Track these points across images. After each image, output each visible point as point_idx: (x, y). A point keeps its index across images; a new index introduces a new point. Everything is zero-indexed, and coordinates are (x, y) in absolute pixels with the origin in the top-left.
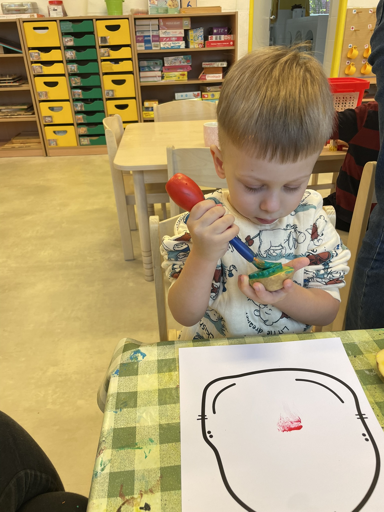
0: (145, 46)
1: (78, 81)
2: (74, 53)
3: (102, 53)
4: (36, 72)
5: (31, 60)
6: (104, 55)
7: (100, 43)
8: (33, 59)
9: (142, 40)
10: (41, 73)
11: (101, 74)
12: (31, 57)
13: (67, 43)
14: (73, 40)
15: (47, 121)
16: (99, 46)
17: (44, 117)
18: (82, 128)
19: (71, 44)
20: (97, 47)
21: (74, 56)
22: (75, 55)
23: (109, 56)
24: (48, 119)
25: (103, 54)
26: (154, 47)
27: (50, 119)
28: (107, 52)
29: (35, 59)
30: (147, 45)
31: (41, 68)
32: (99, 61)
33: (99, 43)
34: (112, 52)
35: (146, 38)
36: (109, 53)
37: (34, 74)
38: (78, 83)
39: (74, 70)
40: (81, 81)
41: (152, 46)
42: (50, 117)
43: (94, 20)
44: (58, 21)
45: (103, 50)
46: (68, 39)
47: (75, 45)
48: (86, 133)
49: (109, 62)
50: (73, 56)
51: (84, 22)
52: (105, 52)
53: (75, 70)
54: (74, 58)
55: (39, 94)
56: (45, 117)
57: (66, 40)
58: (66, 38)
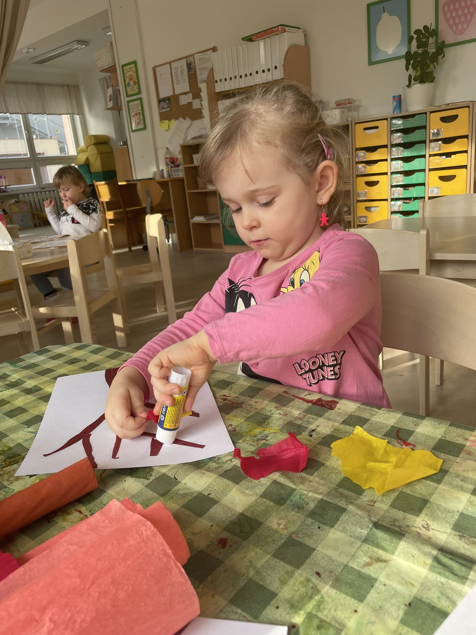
1: (400, 179)
2: (401, 150)
3: (432, 147)
4: (359, 172)
5: (357, 161)
6: (434, 149)
7: (431, 137)
8: (358, 160)
10: (363, 172)
11: (427, 170)
12: (357, 157)
13: (395, 140)
14: (401, 137)
15: (361, 221)
16: (430, 140)
17: (359, 218)
19: (399, 141)
20: (428, 141)
22: (401, 152)
23: (440, 150)
24: (363, 219)
27: (365, 219)
28: (438, 146)
29: (361, 160)
31: (365, 167)
32: (427, 156)
34: (444, 146)
36: (440, 147)
37: (357, 174)
38: (400, 181)
39: (398, 167)
40: (404, 179)
42: (365, 217)
43: (428, 113)
44: (389, 119)
45: (433, 144)
46: (397, 136)
47: (403, 142)
49: (439, 157)
50: (399, 153)
51: (417, 116)
52: (436, 147)
54: (400, 155)
55: (358, 195)
56: (361, 217)
57: (394, 138)
58: (394, 135)
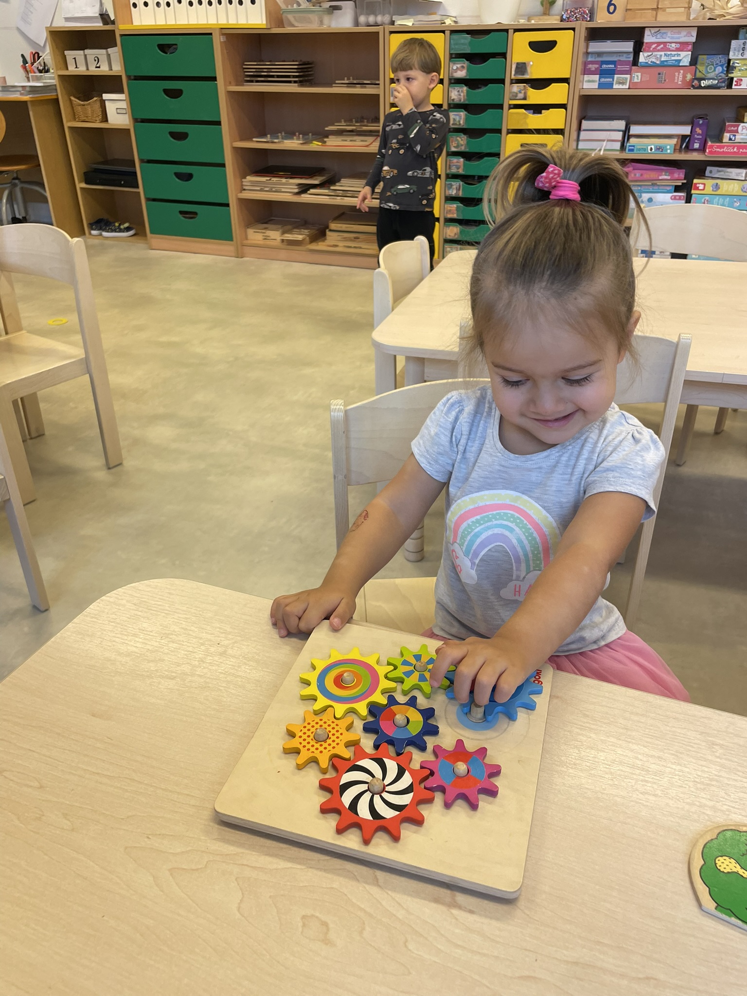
0: (599, 81)
1: (462, 142)
2: (465, 91)
3: (514, 92)
6: (516, 96)
7: (513, 73)
9: (596, 69)
11: (504, 131)
13: (456, 72)
14: (466, 68)
16: (512, 80)
18: (451, 228)
19: (461, 74)
20: (507, 81)
21: (464, 96)
22: (465, 94)
23: (525, 99)
25: (515, 94)
26: (616, 83)
28: (523, 92)
30: (603, 80)
32: (506, 107)
33: (511, 73)
34: (531, 92)
35: (604, 66)
36: (525, 94)
38: (462, 145)
39: (459, 121)
40: (468, 143)
41: (613, 81)
43: (511, 32)
44: (448, 33)
45: (516, 88)
46: (459, 66)
47: (468, 77)
48: (456, 236)
49: (523, 111)
50: (462, 97)
51: (492, 34)
52: (520, 92)
53: (461, 122)
54: (462, 100)
57: (455, 68)
58: (454, 64)
